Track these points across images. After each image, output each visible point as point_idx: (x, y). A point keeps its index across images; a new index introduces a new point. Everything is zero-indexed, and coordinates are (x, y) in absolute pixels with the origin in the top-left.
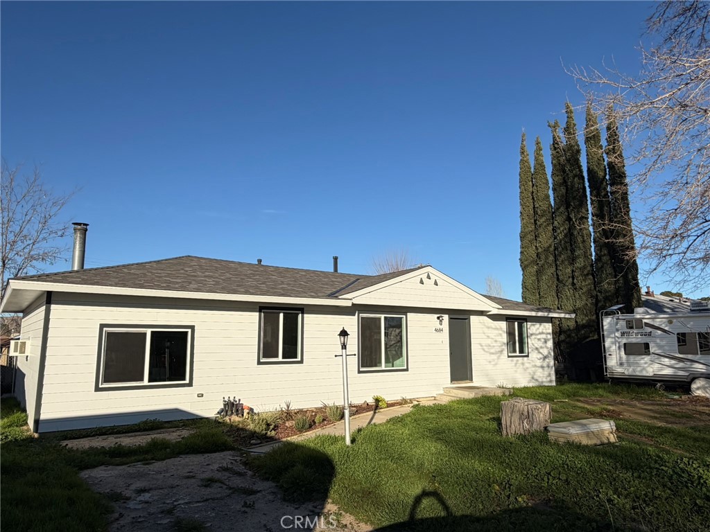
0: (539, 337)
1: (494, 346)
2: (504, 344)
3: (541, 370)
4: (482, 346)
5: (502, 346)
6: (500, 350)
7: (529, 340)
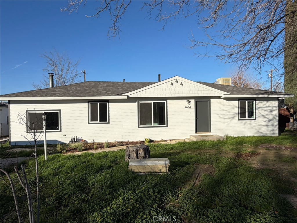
0: (266, 109)
1: (227, 115)
2: (236, 113)
3: (266, 127)
4: (218, 115)
5: (234, 114)
6: (232, 116)
7: (257, 110)
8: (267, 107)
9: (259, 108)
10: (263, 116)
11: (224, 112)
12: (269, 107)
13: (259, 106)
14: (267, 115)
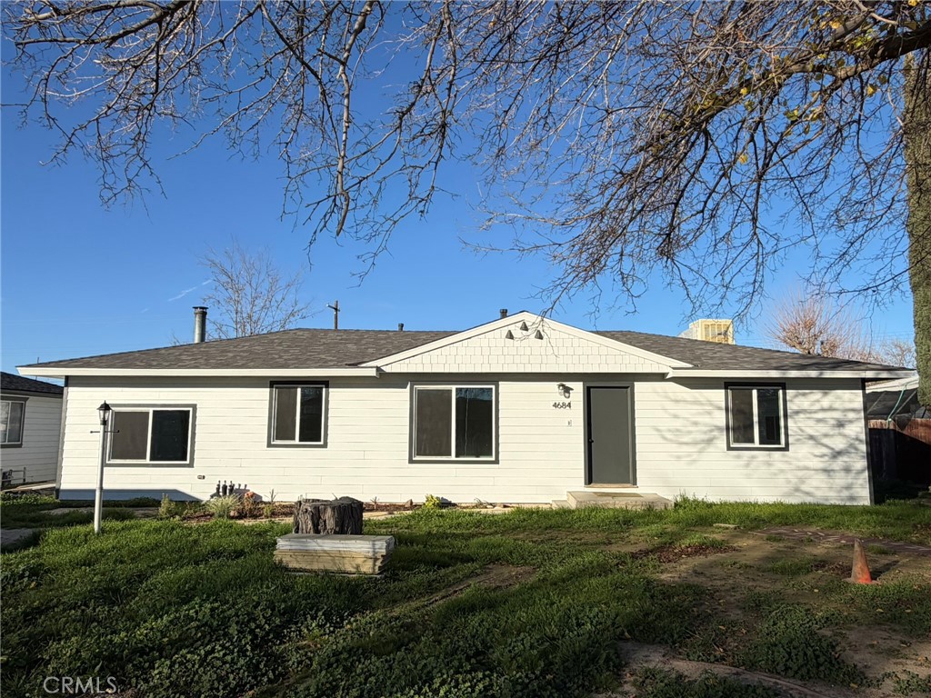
2: (719, 428)
3: (822, 476)
4: (658, 430)
5: (711, 431)
6: (706, 437)
7: (789, 420)
8: (823, 410)
9: (797, 412)
10: (811, 437)
11: (678, 424)
12: (831, 409)
13: (795, 408)
14: (826, 435)
